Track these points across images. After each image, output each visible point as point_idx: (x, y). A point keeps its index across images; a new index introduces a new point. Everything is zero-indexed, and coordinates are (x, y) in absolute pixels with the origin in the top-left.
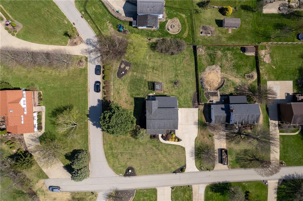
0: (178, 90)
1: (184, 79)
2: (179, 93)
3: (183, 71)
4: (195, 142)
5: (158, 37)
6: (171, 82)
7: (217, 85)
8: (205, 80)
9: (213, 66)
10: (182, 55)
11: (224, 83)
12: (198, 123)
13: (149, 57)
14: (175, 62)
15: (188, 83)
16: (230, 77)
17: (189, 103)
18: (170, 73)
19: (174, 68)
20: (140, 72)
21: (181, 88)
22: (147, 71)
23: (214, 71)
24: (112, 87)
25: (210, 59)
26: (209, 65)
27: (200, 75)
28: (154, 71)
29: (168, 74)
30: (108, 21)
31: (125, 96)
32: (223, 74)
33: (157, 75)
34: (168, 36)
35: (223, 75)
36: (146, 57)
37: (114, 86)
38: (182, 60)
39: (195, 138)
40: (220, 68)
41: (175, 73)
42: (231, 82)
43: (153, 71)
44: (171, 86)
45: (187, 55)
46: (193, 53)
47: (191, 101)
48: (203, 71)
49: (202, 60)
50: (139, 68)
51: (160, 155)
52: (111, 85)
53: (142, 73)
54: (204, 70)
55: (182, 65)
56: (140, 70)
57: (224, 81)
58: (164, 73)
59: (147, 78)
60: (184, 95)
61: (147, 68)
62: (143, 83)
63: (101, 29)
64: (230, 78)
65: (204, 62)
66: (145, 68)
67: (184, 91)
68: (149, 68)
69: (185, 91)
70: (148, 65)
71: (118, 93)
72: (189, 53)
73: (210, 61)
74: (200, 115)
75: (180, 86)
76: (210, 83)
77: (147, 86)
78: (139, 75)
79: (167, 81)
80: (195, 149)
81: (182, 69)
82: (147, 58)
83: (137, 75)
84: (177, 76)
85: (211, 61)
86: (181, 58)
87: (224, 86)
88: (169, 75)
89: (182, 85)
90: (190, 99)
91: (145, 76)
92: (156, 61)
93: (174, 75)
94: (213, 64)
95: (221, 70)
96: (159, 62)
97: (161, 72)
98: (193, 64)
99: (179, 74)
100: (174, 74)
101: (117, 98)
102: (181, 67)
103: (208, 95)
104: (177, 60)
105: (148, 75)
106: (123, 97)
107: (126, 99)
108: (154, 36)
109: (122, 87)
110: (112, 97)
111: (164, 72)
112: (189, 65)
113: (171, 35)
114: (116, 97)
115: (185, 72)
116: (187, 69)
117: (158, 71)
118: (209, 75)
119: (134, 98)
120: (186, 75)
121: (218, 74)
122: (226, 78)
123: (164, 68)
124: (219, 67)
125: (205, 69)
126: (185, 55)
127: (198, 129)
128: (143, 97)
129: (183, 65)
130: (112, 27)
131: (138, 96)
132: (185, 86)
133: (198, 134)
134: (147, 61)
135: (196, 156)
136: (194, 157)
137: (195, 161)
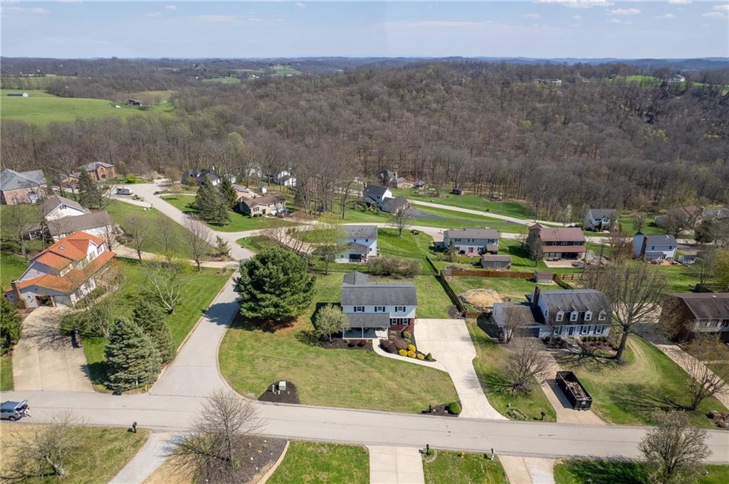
12: (472, 339)
39: (473, 359)
74: (472, 330)
133: (477, 354)
135: (486, 387)
136: (480, 389)
137: (487, 397)
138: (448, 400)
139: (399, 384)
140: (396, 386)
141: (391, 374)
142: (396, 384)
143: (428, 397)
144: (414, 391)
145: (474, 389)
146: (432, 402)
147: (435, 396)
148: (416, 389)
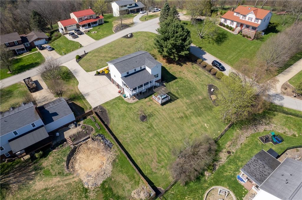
0: (135, 111)
1: (136, 129)
2: (130, 110)
3: (147, 140)
4: (78, 81)
5: (223, 166)
6: (151, 115)
7: (78, 158)
8: (103, 152)
9: (101, 182)
10: (165, 163)
11: (67, 165)
12: (84, 97)
13: (205, 128)
14: (166, 144)
15: (127, 128)
16: (59, 182)
17: (110, 107)
18: (161, 125)
19: (162, 136)
20: (197, 102)
21: (132, 116)
22: (190, 108)
23: (96, 173)
24: (207, 74)
25: (115, 192)
26: (110, 179)
27: (116, 152)
28: (182, 115)
29: (163, 123)
30: (297, 135)
31: (187, 75)
32: (76, 179)
33: (175, 112)
34: (213, 179)
35: (73, 178)
36: (208, 125)
37: (207, 76)
38: (159, 156)
39: (79, 84)
40: (86, 186)
41: (155, 130)
42: (54, 174)
43: (184, 113)
44: (147, 111)
45: (157, 169)
46: (151, 180)
47: (108, 110)
48: (114, 161)
49: (127, 179)
50: (203, 107)
51: (110, 55)
52: (209, 74)
53: (193, 103)
54: (114, 163)
55: (154, 148)
56: (199, 104)
57: (68, 168)
58: (169, 119)
59: (183, 102)
60: (122, 111)
61: (194, 112)
62: (182, 95)
63: (288, 117)
64: (59, 179)
65: (121, 178)
66: (197, 111)
67: (126, 114)
68: (192, 114)
69: (125, 116)
70: (196, 116)
71: (196, 73)
72: (159, 175)
73: (113, 187)
74: (86, 104)
75: (136, 118)
76: (93, 152)
77: (174, 94)
78: (194, 98)
79: (157, 113)
80: (75, 76)
81: (151, 141)
82: (206, 125)
83: (197, 97)
84: (149, 128)
85: (111, 190)
86: (163, 157)
87: (65, 159)
88: (160, 121)
89: (133, 120)
90: (111, 112)
91: (188, 101)
92: (193, 128)
93: (154, 126)
94: (103, 185)
95: (83, 185)
96: (188, 130)
97: (174, 119)
98: (138, 161)
99: (148, 132)
100: (156, 128)
101: (192, 69)
102: (154, 143)
103: (87, 129)
104: (168, 150)
105: (185, 104)
106: (187, 73)
107: (184, 73)
108: (229, 163)
109: (198, 80)
110: (197, 67)
111: (171, 121)
112: (144, 156)
113: (211, 185)
114: (194, 70)
115: (143, 140)
116: (142, 146)
117: (178, 117)
118: (101, 161)
119: (177, 78)
120: (137, 137)
121: (86, 173)
122: (66, 175)
123: (175, 126)
124: (90, 187)
125: (113, 168)
126: (162, 167)
127: (80, 92)
128: (169, 83)
129: (152, 149)
130: (284, 133)
131: (174, 81)
132: (129, 122)
133: (78, 88)
134: (203, 122)
135: (70, 73)
136: (71, 71)
137: (68, 69)
138: (82, 61)
139: (101, 57)
140: (101, 55)
141: (106, 58)
142: (101, 56)
143: (88, 58)
144: (94, 57)
145: (74, 70)
146: (86, 57)
147: (87, 59)
148: (94, 58)
